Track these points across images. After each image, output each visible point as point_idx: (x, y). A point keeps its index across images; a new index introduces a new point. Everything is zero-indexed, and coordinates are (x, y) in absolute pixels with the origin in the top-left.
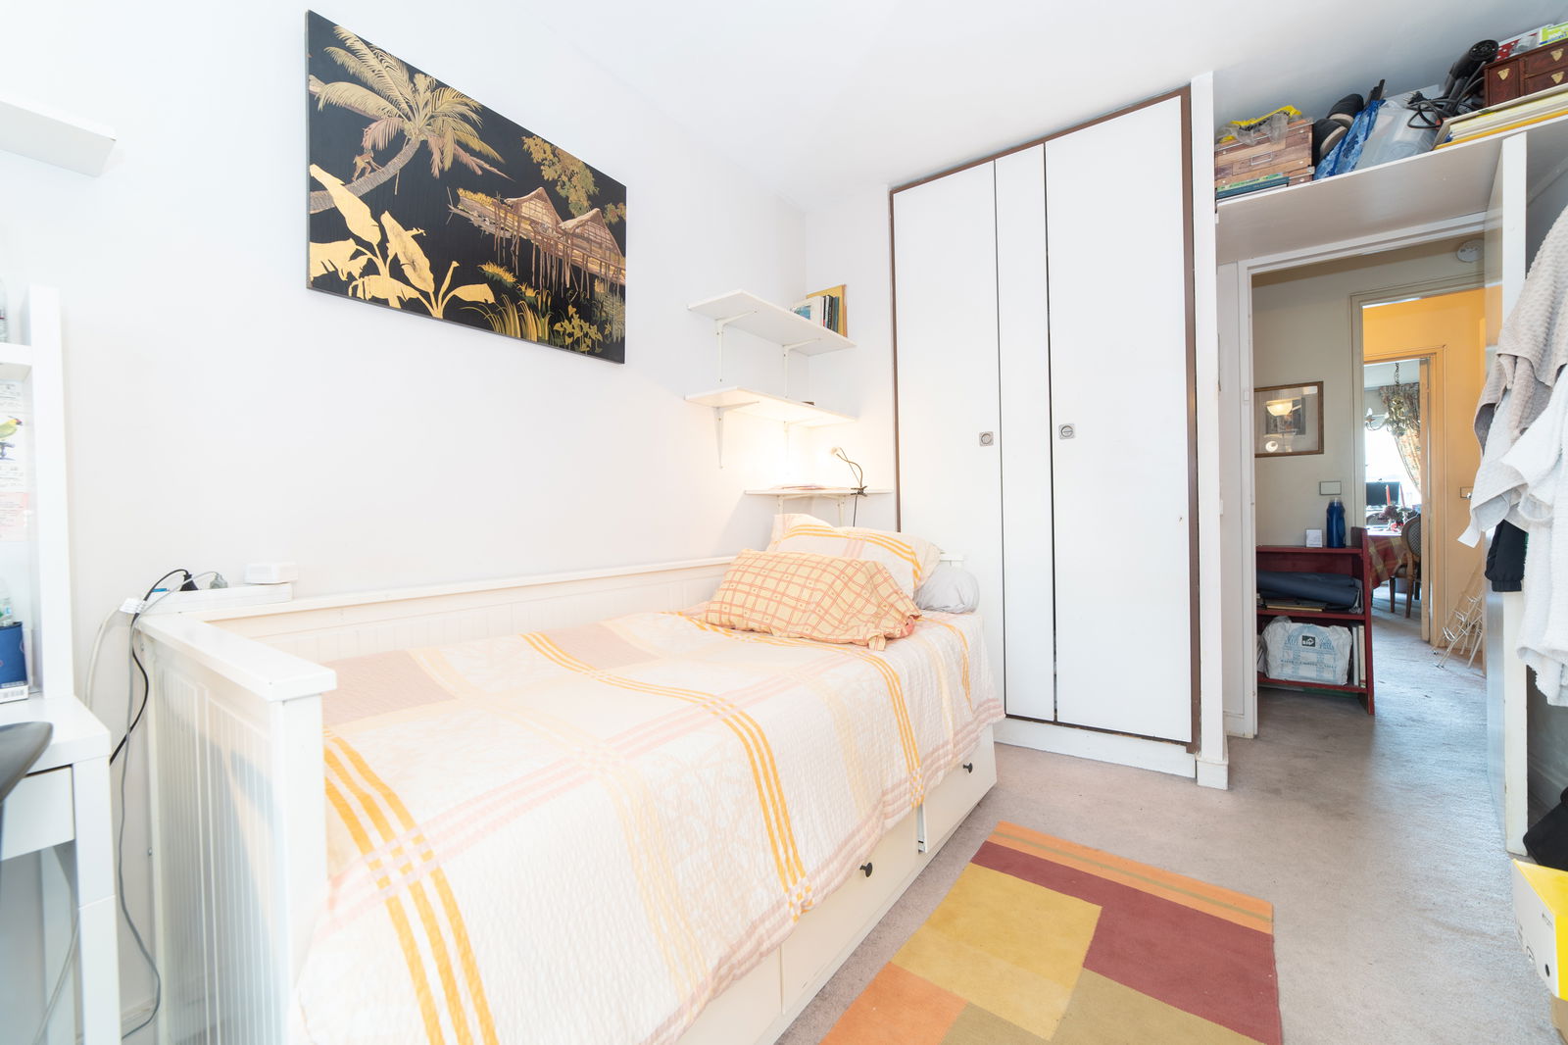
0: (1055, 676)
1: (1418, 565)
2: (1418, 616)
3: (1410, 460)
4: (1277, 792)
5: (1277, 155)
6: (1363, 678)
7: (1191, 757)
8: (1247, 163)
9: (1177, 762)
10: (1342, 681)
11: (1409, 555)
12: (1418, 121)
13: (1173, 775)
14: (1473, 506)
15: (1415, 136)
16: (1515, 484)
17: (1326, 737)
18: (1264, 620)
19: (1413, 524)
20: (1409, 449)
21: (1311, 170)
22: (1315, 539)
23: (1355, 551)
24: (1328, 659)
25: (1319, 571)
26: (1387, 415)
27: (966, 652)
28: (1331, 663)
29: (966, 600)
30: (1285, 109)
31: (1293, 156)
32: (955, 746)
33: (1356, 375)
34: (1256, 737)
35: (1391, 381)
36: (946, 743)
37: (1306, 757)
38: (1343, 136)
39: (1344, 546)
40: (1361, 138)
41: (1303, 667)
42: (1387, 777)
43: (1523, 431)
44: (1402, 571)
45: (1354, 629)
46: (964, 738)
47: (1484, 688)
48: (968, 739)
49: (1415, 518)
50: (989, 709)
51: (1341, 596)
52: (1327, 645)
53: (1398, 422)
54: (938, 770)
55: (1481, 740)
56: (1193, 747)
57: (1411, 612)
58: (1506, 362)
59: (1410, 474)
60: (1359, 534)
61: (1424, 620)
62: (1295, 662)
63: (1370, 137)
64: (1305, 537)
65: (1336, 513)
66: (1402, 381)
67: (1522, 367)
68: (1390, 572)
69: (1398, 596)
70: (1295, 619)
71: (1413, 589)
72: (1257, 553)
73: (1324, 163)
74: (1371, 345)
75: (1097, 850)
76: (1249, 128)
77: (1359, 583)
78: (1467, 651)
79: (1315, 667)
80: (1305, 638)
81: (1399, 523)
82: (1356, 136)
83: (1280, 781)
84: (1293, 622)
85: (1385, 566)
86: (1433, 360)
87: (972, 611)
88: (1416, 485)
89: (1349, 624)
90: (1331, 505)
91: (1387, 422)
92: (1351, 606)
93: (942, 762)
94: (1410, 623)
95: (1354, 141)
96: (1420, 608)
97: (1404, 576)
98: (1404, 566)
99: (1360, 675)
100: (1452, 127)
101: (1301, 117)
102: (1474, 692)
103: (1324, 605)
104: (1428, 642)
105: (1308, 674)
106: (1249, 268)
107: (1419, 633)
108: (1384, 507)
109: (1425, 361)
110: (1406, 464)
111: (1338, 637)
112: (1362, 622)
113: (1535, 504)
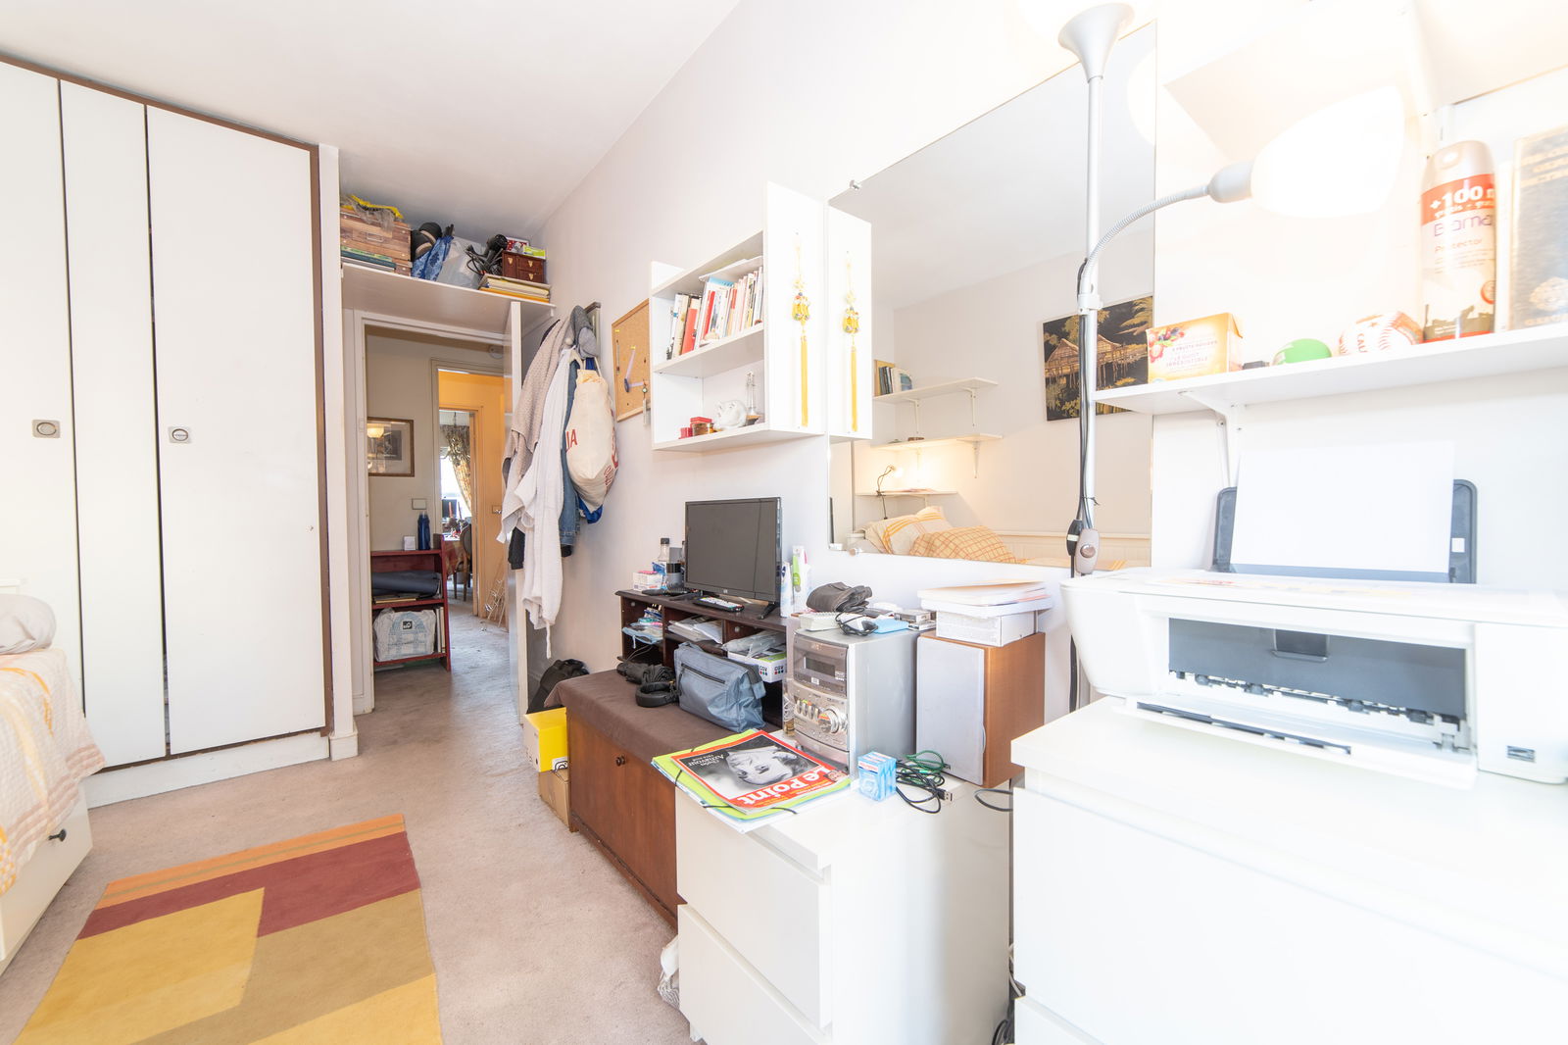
0: (166, 705)
1: (470, 562)
2: (471, 599)
3: (462, 483)
4: (395, 742)
5: (386, 240)
6: (444, 646)
7: (326, 739)
8: (365, 235)
9: (312, 748)
10: (430, 651)
11: (465, 555)
12: (471, 265)
13: (308, 762)
14: (503, 517)
15: (471, 275)
16: (520, 506)
17: (422, 695)
18: (376, 612)
19: (466, 532)
20: (462, 475)
21: (410, 264)
22: (410, 544)
23: (436, 552)
24: (421, 637)
25: (413, 569)
26: (449, 449)
27: (46, 696)
28: (423, 639)
29: (35, 633)
30: (395, 209)
31: (397, 248)
32: (50, 807)
33: (435, 417)
34: (374, 710)
35: (452, 423)
36: (38, 807)
37: (411, 712)
38: (430, 249)
39: (429, 548)
40: (441, 257)
41: (405, 646)
42: (462, 707)
43: (523, 476)
44: (460, 567)
45: (437, 610)
46: (60, 797)
47: (507, 639)
48: (65, 797)
49: (468, 527)
50: (81, 760)
51: (428, 586)
52: (420, 626)
53: (456, 454)
54: (26, 843)
55: (506, 669)
56: (326, 730)
57: (467, 597)
58: (515, 435)
59: (462, 493)
60: (439, 538)
61: (475, 600)
62: (398, 644)
63: (446, 259)
64: (403, 543)
65: (423, 523)
66: (458, 424)
67: (522, 439)
68: (453, 567)
69: (458, 586)
70: (397, 609)
71: (467, 580)
72: (372, 557)
73: (417, 262)
74: (444, 398)
75: (246, 851)
76: (366, 209)
77: (439, 575)
78: (498, 617)
79: (411, 645)
80: (405, 623)
81: (458, 531)
82: (437, 254)
83: (395, 735)
84: (396, 611)
85: (450, 563)
86: (476, 414)
87: (45, 646)
88: (467, 502)
89: (433, 607)
90: (421, 516)
91: (449, 453)
92: (434, 594)
93: (32, 831)
94: (466, 605)
95: (435, 258)
96: (472, 593)
97: (462, 570)
98: (462, 563)
99: (442, 644)
100: (489, 280)
101: (403, 221)
102: (502, 642)
103: (417, 595)
104: (477, 616)
105: (407, 651)
106: (363, 318)
107: (472, 610)
108: (448, 519)
109: (472, 415)
110: (460, 486)
111: (427, 618)
112: (442, 605)
113: (528, 517)
